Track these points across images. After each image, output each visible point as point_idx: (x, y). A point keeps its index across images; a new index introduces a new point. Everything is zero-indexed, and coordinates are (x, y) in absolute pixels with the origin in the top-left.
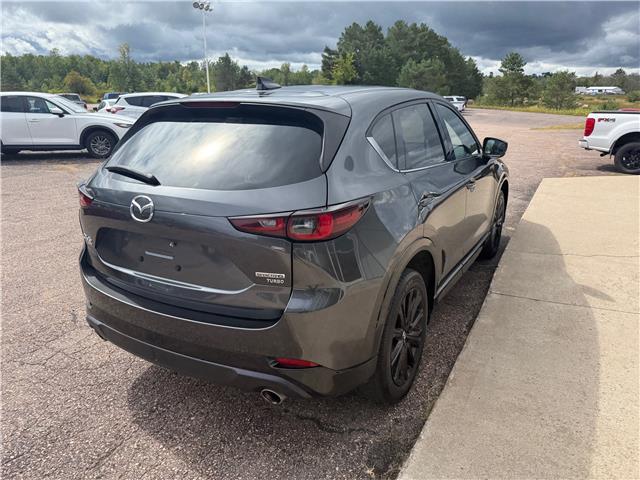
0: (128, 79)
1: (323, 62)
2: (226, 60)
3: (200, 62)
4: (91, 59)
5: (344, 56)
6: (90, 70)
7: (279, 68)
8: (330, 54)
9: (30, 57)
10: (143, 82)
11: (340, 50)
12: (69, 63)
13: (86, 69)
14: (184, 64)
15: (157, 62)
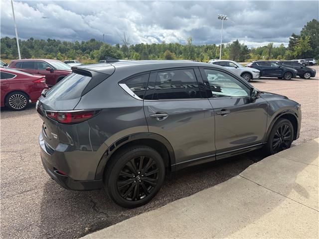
0: (189, 53)
1: (290, 42)
2: (237, 43)
3: (225, 44)
4: (177, 44)
5: (304, 38)
6: (176, 49)
7: (267, 45)
8: (295, 37)
9: (154, 45)
10: (196, 54)
11: (302, 35)
12: (169, 46)
13: (174, 49)
14: (217, 46)
15: (205, 45)
